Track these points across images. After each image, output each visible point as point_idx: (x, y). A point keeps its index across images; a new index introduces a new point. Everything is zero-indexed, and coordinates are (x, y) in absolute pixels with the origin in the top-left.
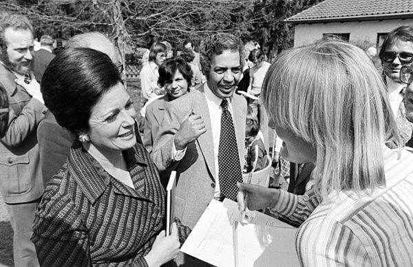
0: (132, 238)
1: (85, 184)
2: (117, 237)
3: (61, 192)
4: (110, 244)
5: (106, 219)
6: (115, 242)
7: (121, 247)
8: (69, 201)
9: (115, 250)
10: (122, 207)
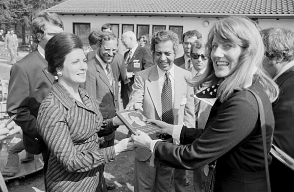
0: (88, 129)
1: (63, 101)
2: (81, 128)
3: (52, 103)
4: (78, 132)
5: (75, 119)
6: (80, 130)
7: (83, 133)
8: (57, 108)
9: (80, 135)
10: (82, 113)
